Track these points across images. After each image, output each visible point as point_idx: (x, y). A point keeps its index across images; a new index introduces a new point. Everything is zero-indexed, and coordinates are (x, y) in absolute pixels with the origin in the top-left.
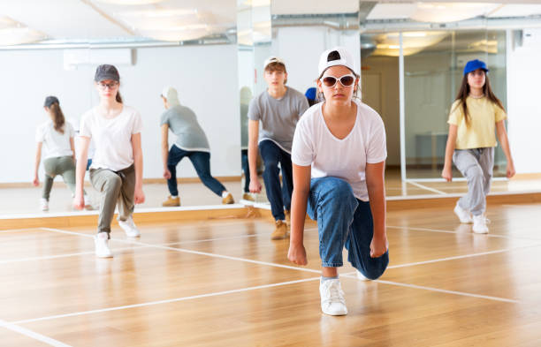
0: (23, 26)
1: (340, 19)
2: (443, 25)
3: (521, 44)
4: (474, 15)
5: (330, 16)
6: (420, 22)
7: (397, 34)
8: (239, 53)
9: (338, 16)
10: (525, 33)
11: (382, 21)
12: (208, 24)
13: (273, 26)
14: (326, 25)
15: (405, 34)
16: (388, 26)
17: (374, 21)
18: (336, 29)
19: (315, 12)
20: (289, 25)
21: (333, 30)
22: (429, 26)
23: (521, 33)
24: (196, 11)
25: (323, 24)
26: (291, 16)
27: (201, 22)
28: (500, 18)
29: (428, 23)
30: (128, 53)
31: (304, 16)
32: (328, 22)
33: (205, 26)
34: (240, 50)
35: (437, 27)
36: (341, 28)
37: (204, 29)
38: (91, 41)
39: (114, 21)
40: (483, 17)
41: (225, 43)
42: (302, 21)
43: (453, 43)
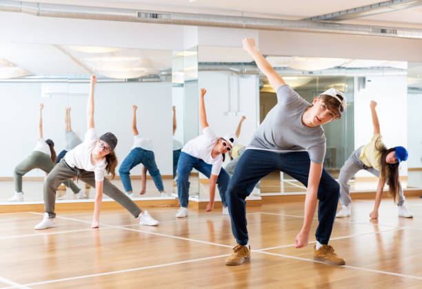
0: (14, 65)
1: (240, 66)
2: (311, 73)
3: (364, 87)
4: (332, 66)
5: (233, 64)
6: (296, 70)
8: (174, 88)
9: (239, 64)
10: (367, 80)
12: (146, 67)
13: (199, 70)
14: (231, 70)
18: (237, 73)
19: (223, 61)
20: (205, 70)
21: (234, 74)
22: (301, 73)
23: (364, 79)
24: (139, 59)
25: (228, 70)
26: (206, 63)
27: (142, 66)
28: (350, 68)
29: (301, 70)
31: (215, 64)
32: (231, 68)
33: (144, 69)
34: (174, 86)
35: (307, 73)
36: (241, 73)
37: (143, 71)
38: (70, 77)
39: (80, 64)
40: (339, 67)
41: (158, 81)
42: (214, 67)
43: (317, 85)
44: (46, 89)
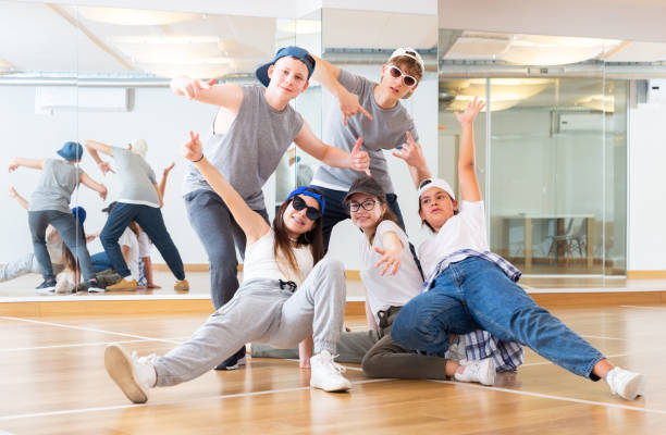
2: (544, 70)
3: (645, 100)
4: (584, 58)
6: (515, 66)
7: (483, 81)
10: (652, 84)
11: (464, 63)
15: (493, 81)
16: (473, 70)
17: (454, 62)
19: (376, 47)
22: (526, 71)
23: (646, 84)
26: (344, 51)
28: (619, 64)
29: (524, 67)
30: (122, 93)
35: (537, 72)
38: (81, 76)
40: (596, 62)
42: (359, 58)
43: (557, 97)
44: (44, 98)
